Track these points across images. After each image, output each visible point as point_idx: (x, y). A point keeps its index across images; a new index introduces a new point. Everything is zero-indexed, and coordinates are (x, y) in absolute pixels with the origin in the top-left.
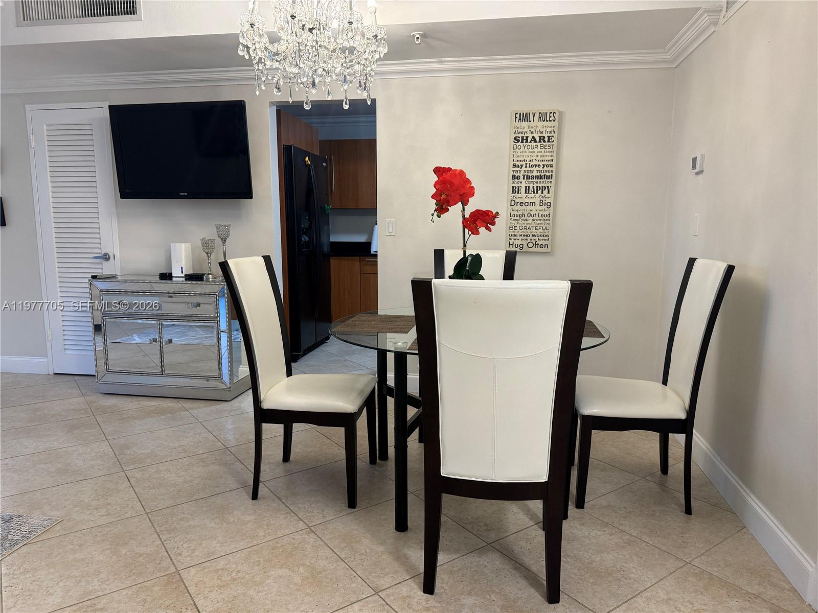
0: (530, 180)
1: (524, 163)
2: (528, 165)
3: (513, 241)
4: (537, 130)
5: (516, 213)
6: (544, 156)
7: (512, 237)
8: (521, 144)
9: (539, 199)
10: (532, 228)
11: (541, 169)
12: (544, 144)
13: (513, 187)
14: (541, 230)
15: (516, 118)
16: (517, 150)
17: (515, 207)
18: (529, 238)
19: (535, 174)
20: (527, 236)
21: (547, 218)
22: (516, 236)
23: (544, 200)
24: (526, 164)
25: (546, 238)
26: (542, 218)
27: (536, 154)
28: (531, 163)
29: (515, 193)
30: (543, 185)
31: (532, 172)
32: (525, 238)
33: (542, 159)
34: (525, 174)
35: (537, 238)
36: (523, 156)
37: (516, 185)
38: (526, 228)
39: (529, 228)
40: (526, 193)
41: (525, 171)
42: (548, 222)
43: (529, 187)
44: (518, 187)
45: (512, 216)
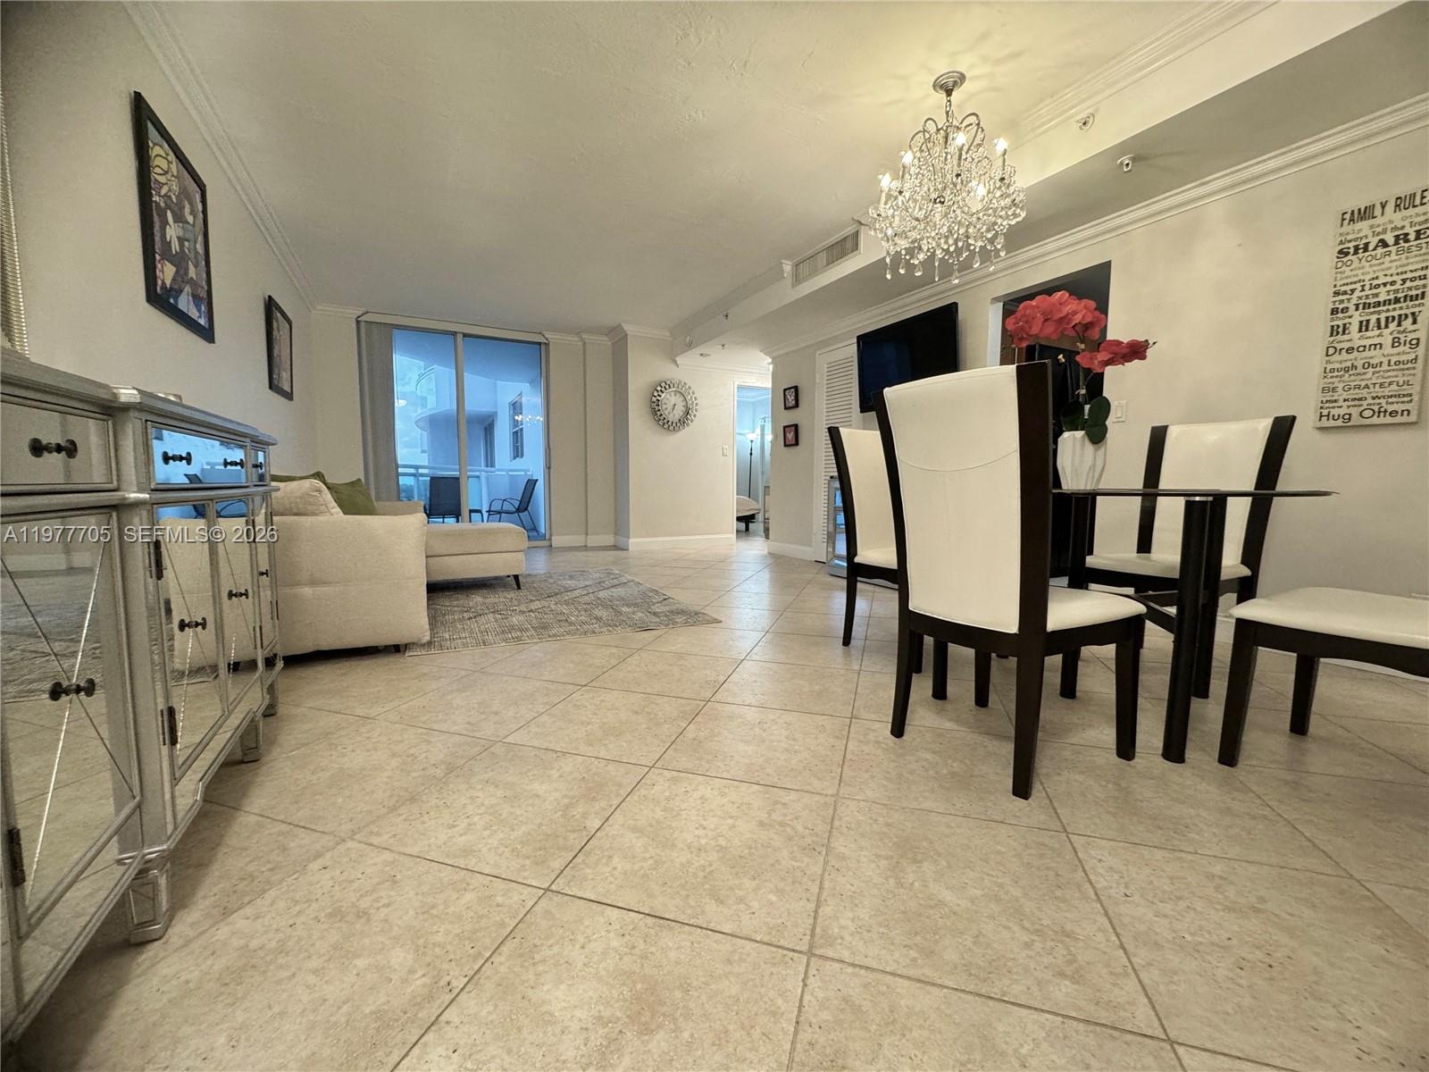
0: (1372, 310)
1: (1358, 286)
2: (1367, 287)
3: (1328, 410)
4: (1390, 226)
5: (1337, 366)
6: (1404, 266)
7: (1327, 405)
8: (1354, 258)
9: (1392, 337)
10: (1371, 386)
11: (1397, 286)
12: (1407, 245)
13: (1333, 327)
14: (1394, 387)
15: (1343, 220)
16: (1344, 268)
17: (1336, 357)
18: (1365, 403)
19: (1381, 299)
20: (1360, 399)
21: (1410, 365)
22: (1336, 401)
23: (1402, 336)
24: (1363, 286)
25: (1408, 399)
26: (1397, 367)
27: (1387, 265)
28: (1375, 282)
29: (1338, 333)
30: (1402, 312)
31: (1376, 295)
32: (1356, 403)
33: (1400, 270)
34: (1360, 301)
35: (1382, 400)
36: (1357, 275)
37: (1340, 323)
38: (1359, 387)
39: (1367, 387)
40: (1360, 331)
41: (1360, 298)
42: (1412, 372)
43: (1368, 321)
44: (1345, 325)
45: (1328, 371)
